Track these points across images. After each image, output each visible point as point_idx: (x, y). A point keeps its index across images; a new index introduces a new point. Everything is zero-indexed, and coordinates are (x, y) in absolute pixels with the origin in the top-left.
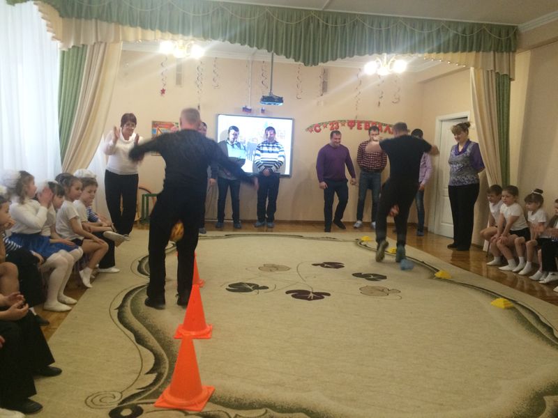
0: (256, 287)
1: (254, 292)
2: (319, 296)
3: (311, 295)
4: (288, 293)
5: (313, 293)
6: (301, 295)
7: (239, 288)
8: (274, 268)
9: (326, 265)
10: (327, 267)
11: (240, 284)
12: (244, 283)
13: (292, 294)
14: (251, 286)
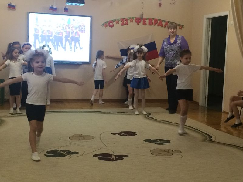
0: (69, 153)
1: (68, 157)
2: (120, 157)
3: (113, 157)
4: (94, 156)
5: (115, 156)
6: (105, 157)
7: (55, 154)
8: (81, 137)
9: (122, 134)
10: (123, 135)
11: (56, 151)
12: (58, 150)
13: (98, 157)
14: (64, 152)
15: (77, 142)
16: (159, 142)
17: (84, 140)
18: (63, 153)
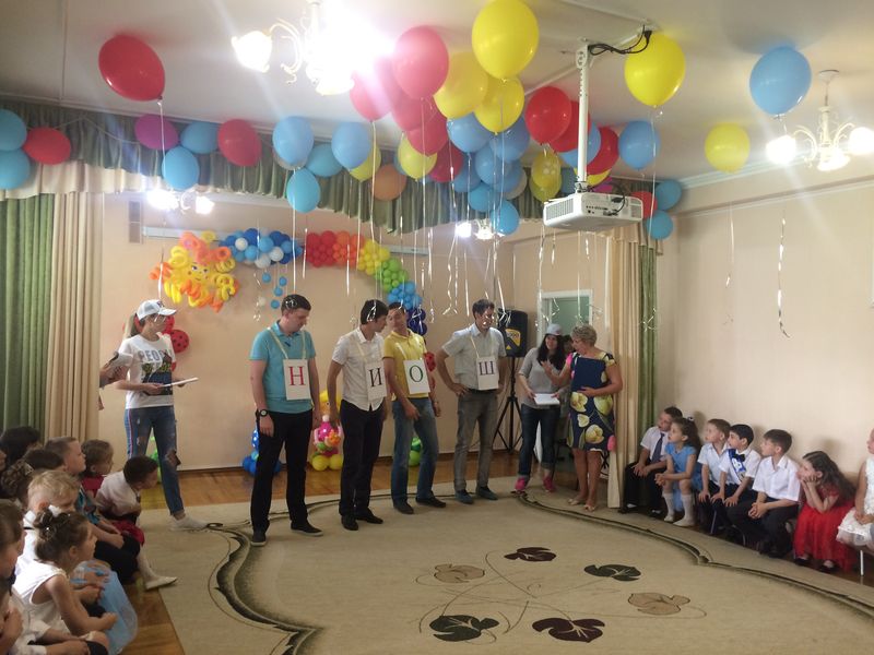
0: (477, 623)
1: (486, 636)
2: (591, 630)
3: (577, 628)
4: (539, 626)
5: (577, 623)
9: (527, 556)
10: (530, 559)
12: (448, 617)
13: (547, 630)
14: (466, 622)
15: (461, 587)
16: (618, 573)
17: (472, 582)
18: (464, 624)
